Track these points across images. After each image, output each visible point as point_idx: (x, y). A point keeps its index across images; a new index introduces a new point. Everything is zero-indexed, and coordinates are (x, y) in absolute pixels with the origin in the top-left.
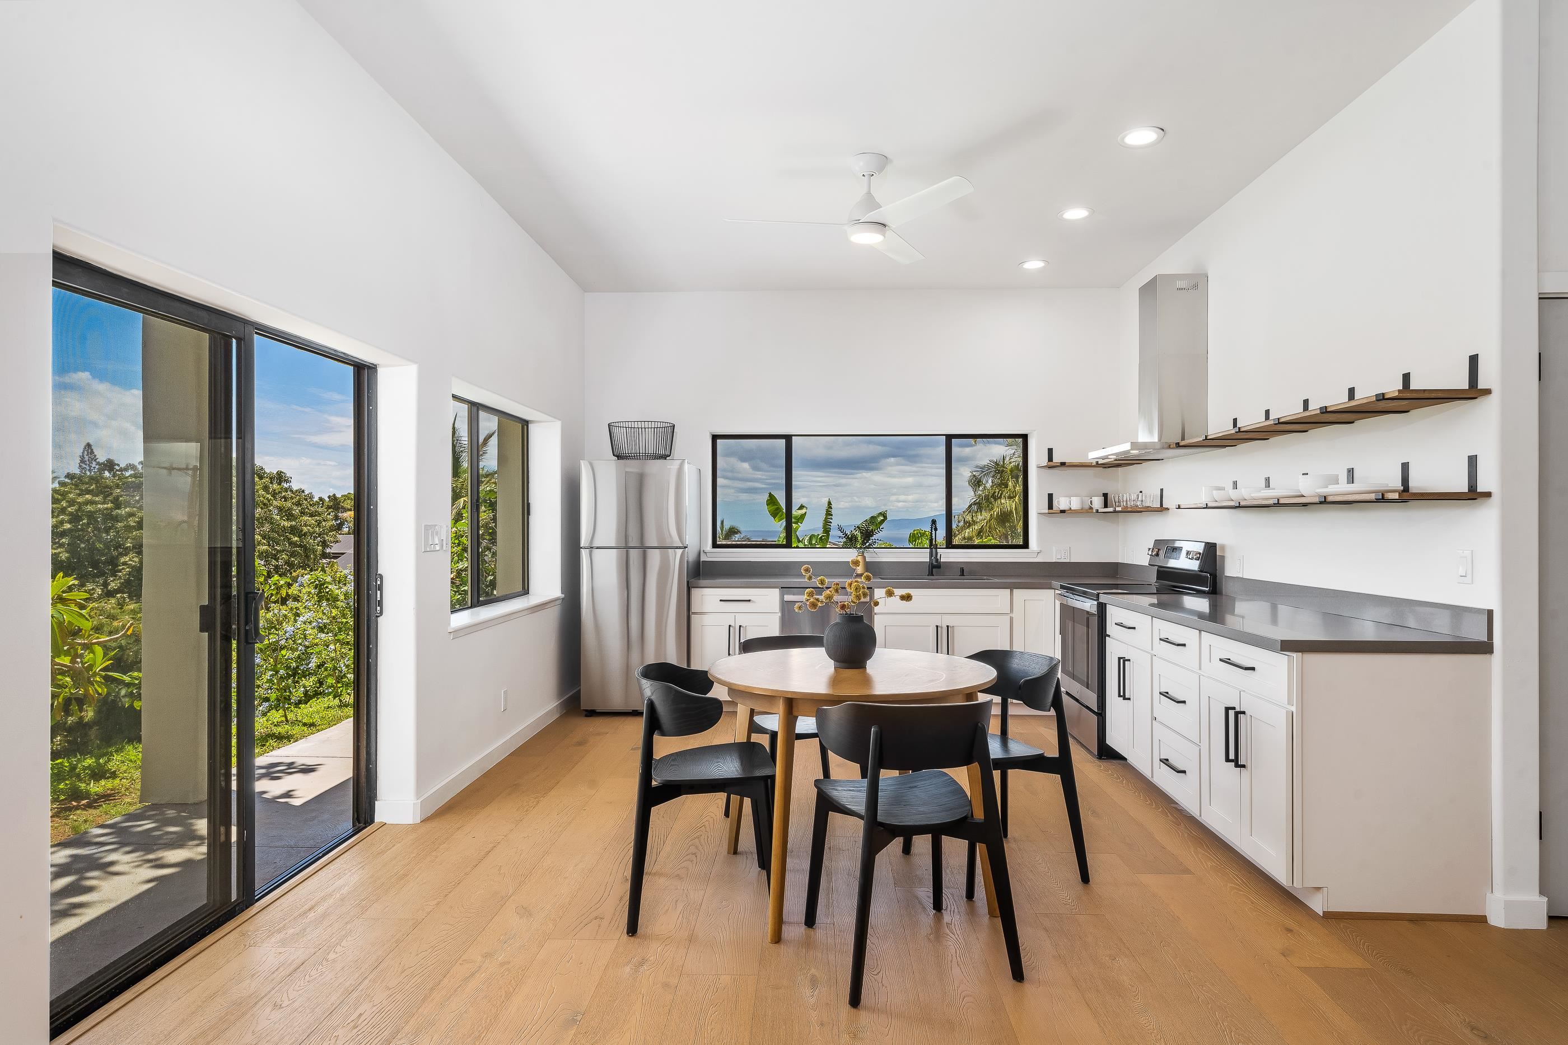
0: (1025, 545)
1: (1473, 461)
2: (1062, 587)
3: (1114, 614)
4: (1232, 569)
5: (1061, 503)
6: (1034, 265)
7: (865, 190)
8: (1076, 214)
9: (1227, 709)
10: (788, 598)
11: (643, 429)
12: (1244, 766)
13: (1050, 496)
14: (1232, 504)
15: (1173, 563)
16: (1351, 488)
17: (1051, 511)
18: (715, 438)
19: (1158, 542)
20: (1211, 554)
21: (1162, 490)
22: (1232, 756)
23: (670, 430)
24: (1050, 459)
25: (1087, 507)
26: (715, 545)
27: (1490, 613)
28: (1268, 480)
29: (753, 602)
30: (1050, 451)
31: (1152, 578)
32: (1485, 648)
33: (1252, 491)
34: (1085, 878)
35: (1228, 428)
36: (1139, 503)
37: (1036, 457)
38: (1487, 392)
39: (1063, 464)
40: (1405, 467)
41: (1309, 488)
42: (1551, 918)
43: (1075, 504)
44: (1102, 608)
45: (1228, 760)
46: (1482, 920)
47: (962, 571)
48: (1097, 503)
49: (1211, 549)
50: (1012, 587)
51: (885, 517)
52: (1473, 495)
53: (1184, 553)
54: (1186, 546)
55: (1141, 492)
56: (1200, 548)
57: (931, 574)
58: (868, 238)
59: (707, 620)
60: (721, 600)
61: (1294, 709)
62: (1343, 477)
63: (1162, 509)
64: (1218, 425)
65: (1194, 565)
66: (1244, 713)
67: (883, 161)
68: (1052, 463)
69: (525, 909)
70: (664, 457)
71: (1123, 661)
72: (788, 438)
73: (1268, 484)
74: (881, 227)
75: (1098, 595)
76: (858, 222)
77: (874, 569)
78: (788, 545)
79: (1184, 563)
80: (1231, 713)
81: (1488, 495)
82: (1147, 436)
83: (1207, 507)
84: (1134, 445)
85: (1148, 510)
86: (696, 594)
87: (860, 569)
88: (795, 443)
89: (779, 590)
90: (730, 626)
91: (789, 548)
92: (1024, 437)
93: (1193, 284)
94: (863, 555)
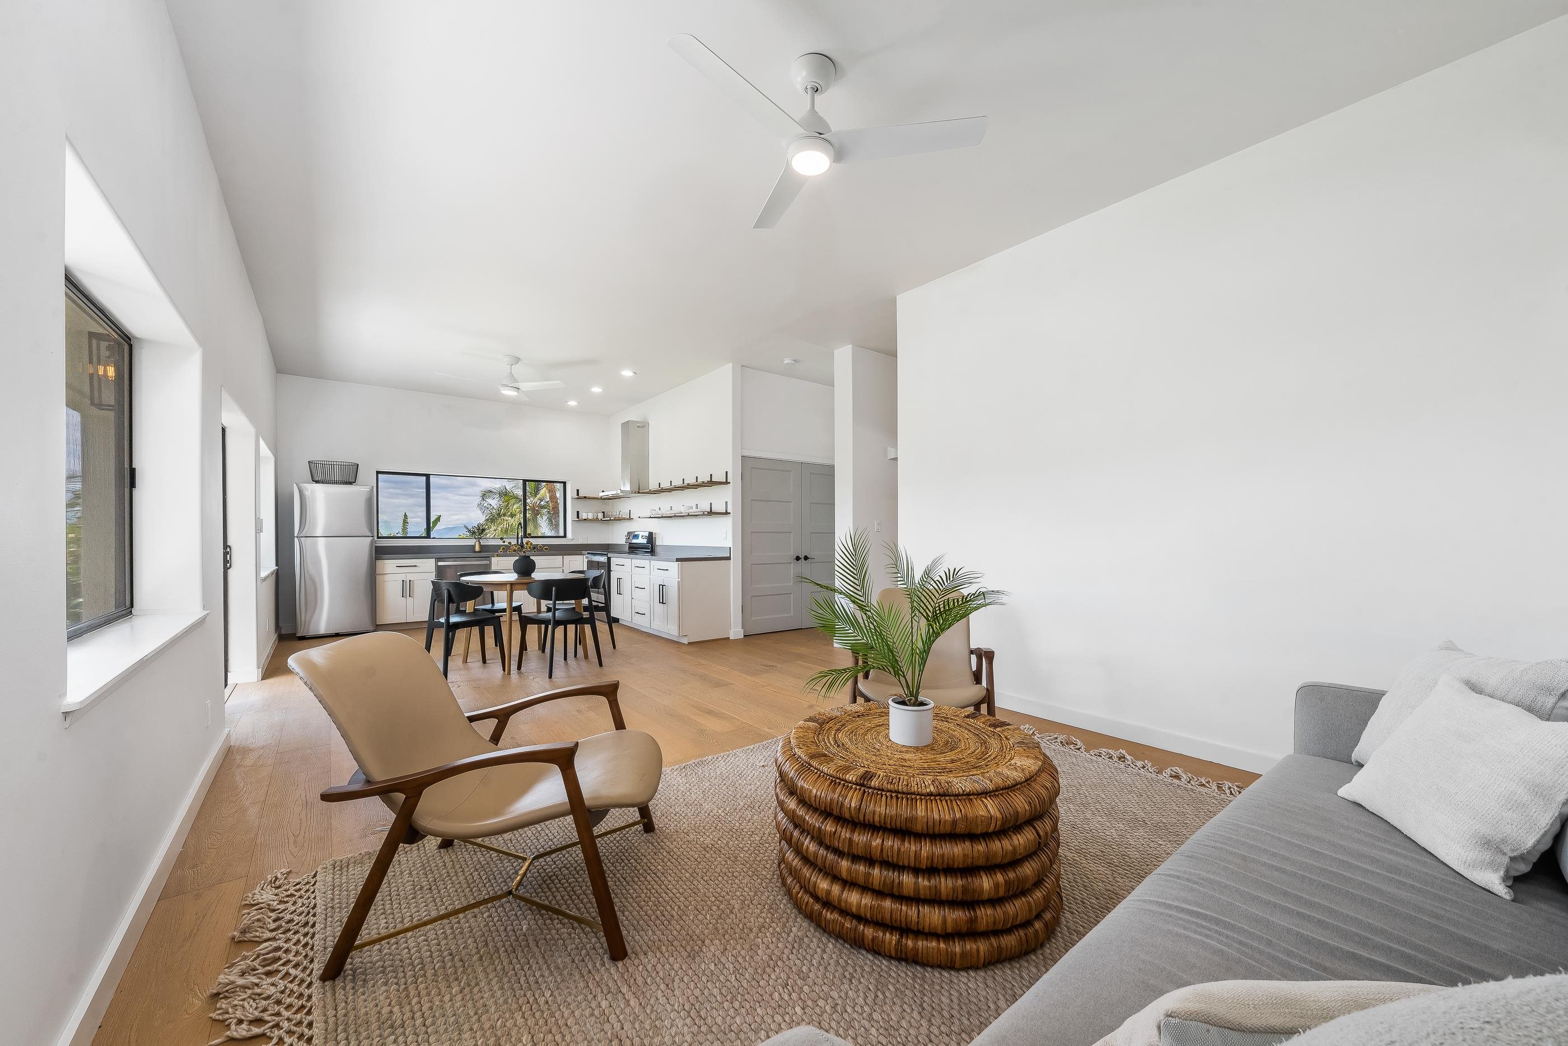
0: (565, 536)
1: (726, 503)
2: (588, 553)
3: (614, 561)
4: (659, 542)
5: (584, 516)
6: (572, 403)
7: (508, 372)
8: (597, 390)
9: (660, 585)
10: (440, 564)
11: (336, 465)
12: (664, 603)
13: (578, 512)
14: (659, 516)
15: (634, 541)
16: (697, 510)
17: (578, 519)
18: (378, 473)
19: (629, 533)
20: (651, 537)
21: (631, 511)
22: (662, 600)
23: (355, 466)
24: (578, 495)
25: (595, 518)
27: (730, 548)
28: (671, 507)
29: (419, 567)
30: (578, 490)
31: (627, 549)
32: (729, 558)
33: (666, 511)
34: (614, 647)
35: (656, 487)
36: (620, 516)
37: (571, 493)
38: (729, 483)
39: (585, 497)
40: (710, 504)
41: (684, 511)
42: (744, 636)
43: (590, 516)
44: (609, 559)
45: (660, 603)
46: (727, 638)
48: (600, 516)
49: (651, 534)
50: (563, 555)
52: (727, 513)
53: (640, 537)
54: (641, 534)
55: (621, 511)
56: (647, 534)
58: (510, 393)
59: (387, 577)
60: (397, 567)
61: (680, 579)
62: (694, 507)
63: (630, 519)
64: (653, 486)
65: (645, 541)
66: (665, 586)
67: (518, 360)
68: (579, 497)
70: (351, 483)
71: (619, 579)
72: (427, 476)
74: (517, 389)
75: (606, 555)
76: (507, 385)
77: (484, 548)
78: (428, 536)
79: (642, 541)
80: (661, 586)
81: (730, 513)
82: (627, 488)
83: (650, 517)
84: (622, 491)
85: (624, 519)
86: (379, 563)
87: (477, 549)
88: (432, 478)
89: (434, 560)
90: (403, 581)
91: (430, 538)
92: (564, 483)
93: (643, 426)
94: (479, 541)
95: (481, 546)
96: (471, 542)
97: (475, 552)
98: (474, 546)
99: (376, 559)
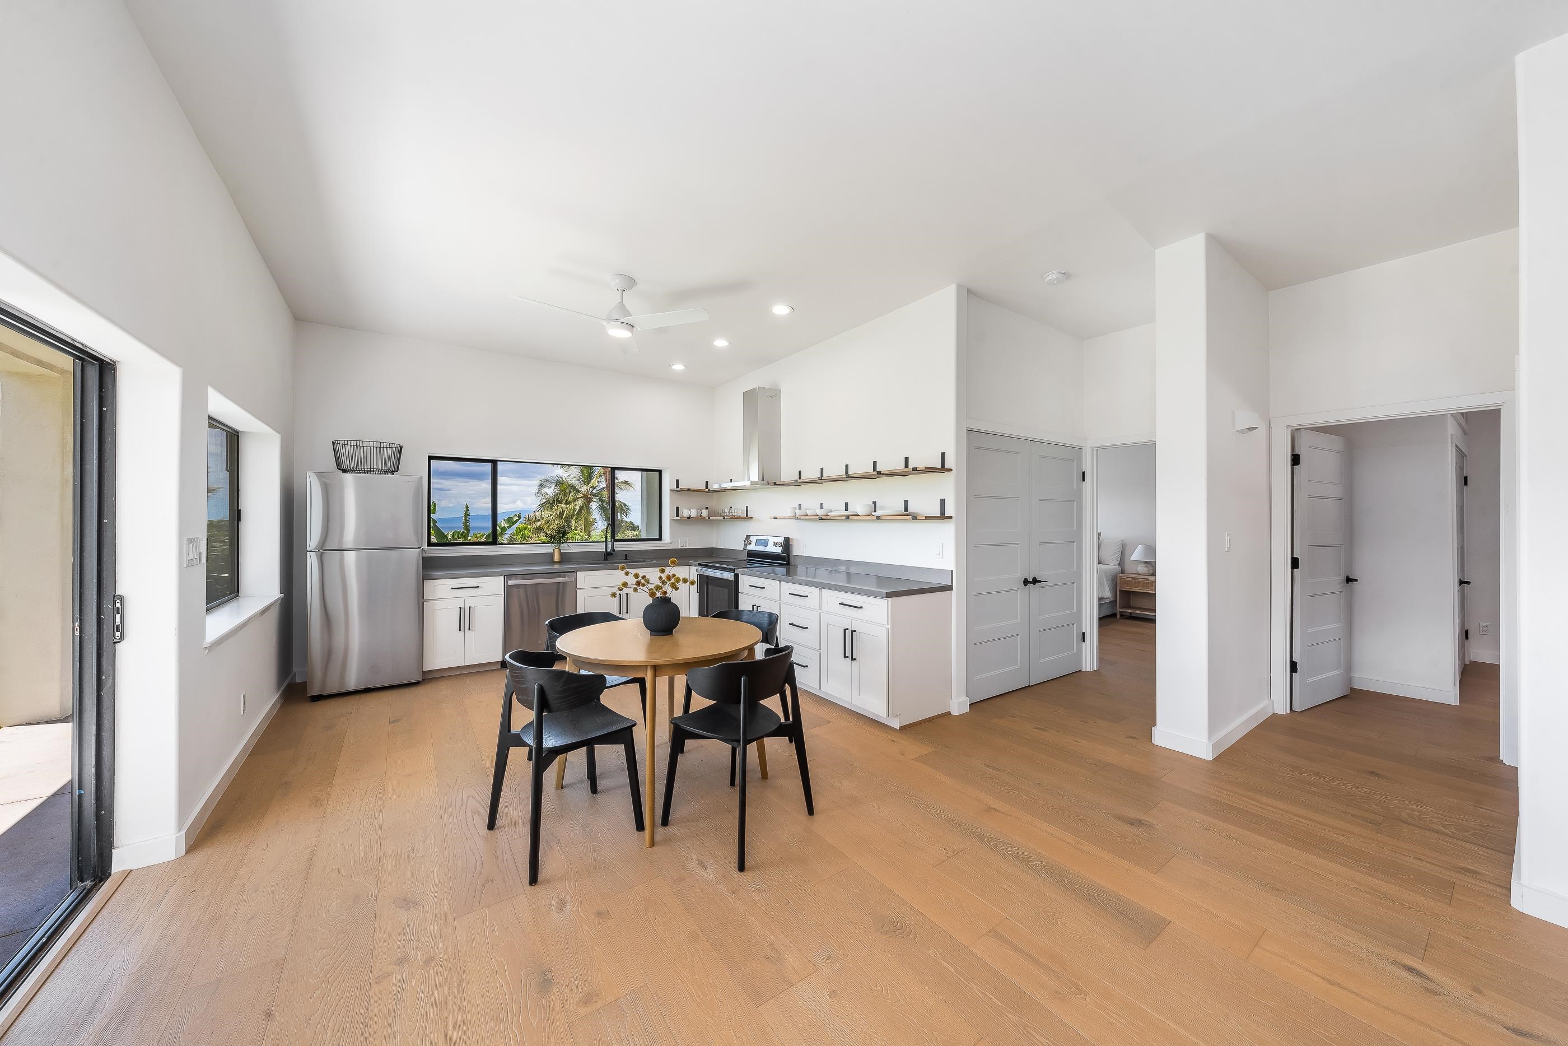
0: (660, 539)
1: (943, 501)
2: (700, 565)
4: (797, 551)
5: (685, 513)
6: (678, 367)
7: (619, 300)
8: (721, 343)
9: (846, 630)
10: (511, 582)
11: (372, 448)
12: (855, 659)
13: (677, 508)
14: (800, 516)
15: (760, 548)
16: (878, 510)
17: (677, 518)
18: (430, 458)
19: (749, 537)
20: (787, 544)
21: (747, 507)
22: (848, 654)
23: (398, 449)
24: (678, 486)
25: (701, 516)
26: (430, 544)
27: (952, 571)
29: (481, 588)
30: (677, 481)
31: (754, 560)
32: (949, 588)
35: (795, 477)
36: (733, 514)
37: (667, 485)
38: (950, 470)
39: (689, 490)
40: (906, 502)
42: (970, 706)
43: (693, 514)
44: (736, 576)
45: (845, 657)
46: (948, 714)
47: (626, 555)
48: (705, 514)
49: (787, 540)
51: (519, 517)
52: (943, 517)
53: (769, 543)
54: (769, 539)
55: (731, 508)
56: (781, 540)
57: (606, 559)
58: (620, 333)
59: (438, 604)
60: (452, 588)
61: (889, 627)
62: (871, 506)
63: (747, 518)
64: (789, 475)
65: (778, 550)
66: (855, 631)
67: (632, 283)
68: (679, 490)
69: (404, 900)
70: (392, 472)
72: (494, 463)
73: (822, 508)
74: (631, 327)
75: (734, 570)
76: (617, 321)
77: (565, 558)
78: (494, 542)
79: (770, 548)
80: (848, 633)
81: (949, 518)
82: (753, 478)
83: (783, 518)
84: (745, 482)
85: (740, 518)
86: (428, 584)
87: (556, 558)
88: (500, 466)
89: (502, 578)
90: (460, 608)
91: (497, 544)
92: (660, 472)
93: (774, 394)
94: (559, 548)
95: (561, 554)
96: (549, 548)
97: (554, 563)
98: (552, 555)
99: (425, 578)
